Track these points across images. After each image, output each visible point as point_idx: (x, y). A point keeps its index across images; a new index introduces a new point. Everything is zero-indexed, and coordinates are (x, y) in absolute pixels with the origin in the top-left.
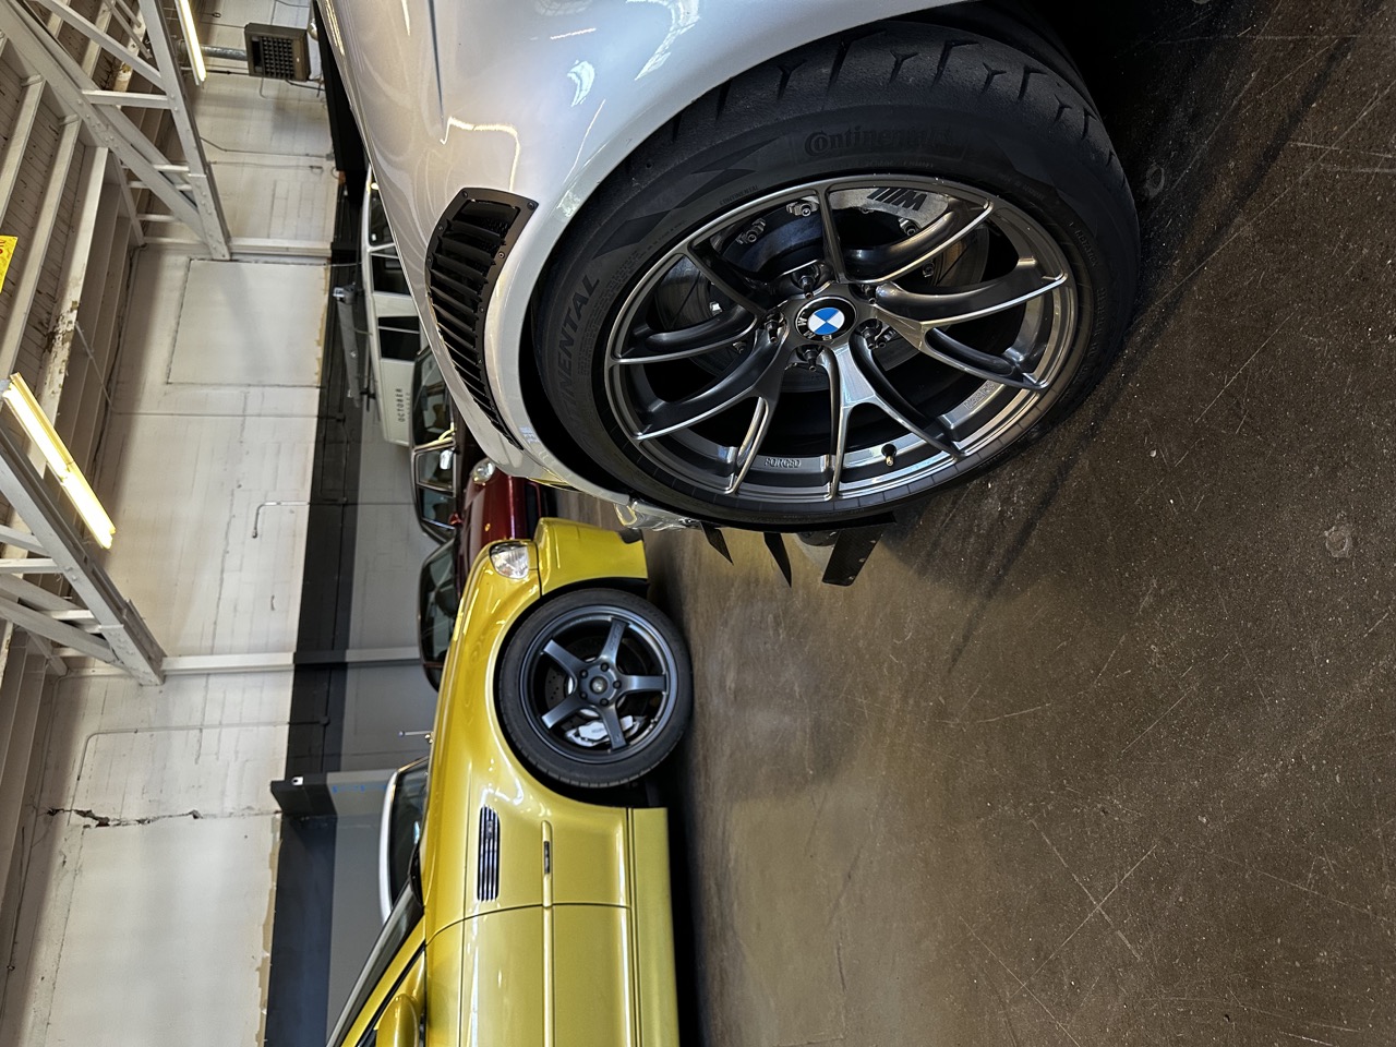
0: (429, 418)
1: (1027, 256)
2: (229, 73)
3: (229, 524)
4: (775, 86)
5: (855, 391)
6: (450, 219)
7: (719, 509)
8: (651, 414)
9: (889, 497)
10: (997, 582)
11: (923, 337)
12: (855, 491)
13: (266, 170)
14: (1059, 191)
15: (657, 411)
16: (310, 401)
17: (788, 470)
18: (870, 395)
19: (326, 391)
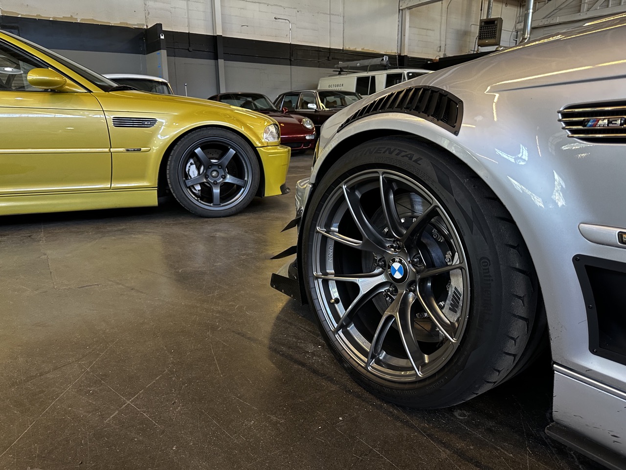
0: (331, 99)
1: (429, 358)
2: (481, 10)
3: (281, 6)
4: (510, 243)
5: (365, 284)
6: (448, 96)
7: (310, 224)
8: (355, 192)
9: (316, 301)
10: (275, 350)
11: (392, 314)
12: (319, 286)
13: (439, 26)
14: (462, 372)
15: (356, 194)
16: (337, 45)
17: (327, 256)
18: (363, 291)
19: (342, 52)
